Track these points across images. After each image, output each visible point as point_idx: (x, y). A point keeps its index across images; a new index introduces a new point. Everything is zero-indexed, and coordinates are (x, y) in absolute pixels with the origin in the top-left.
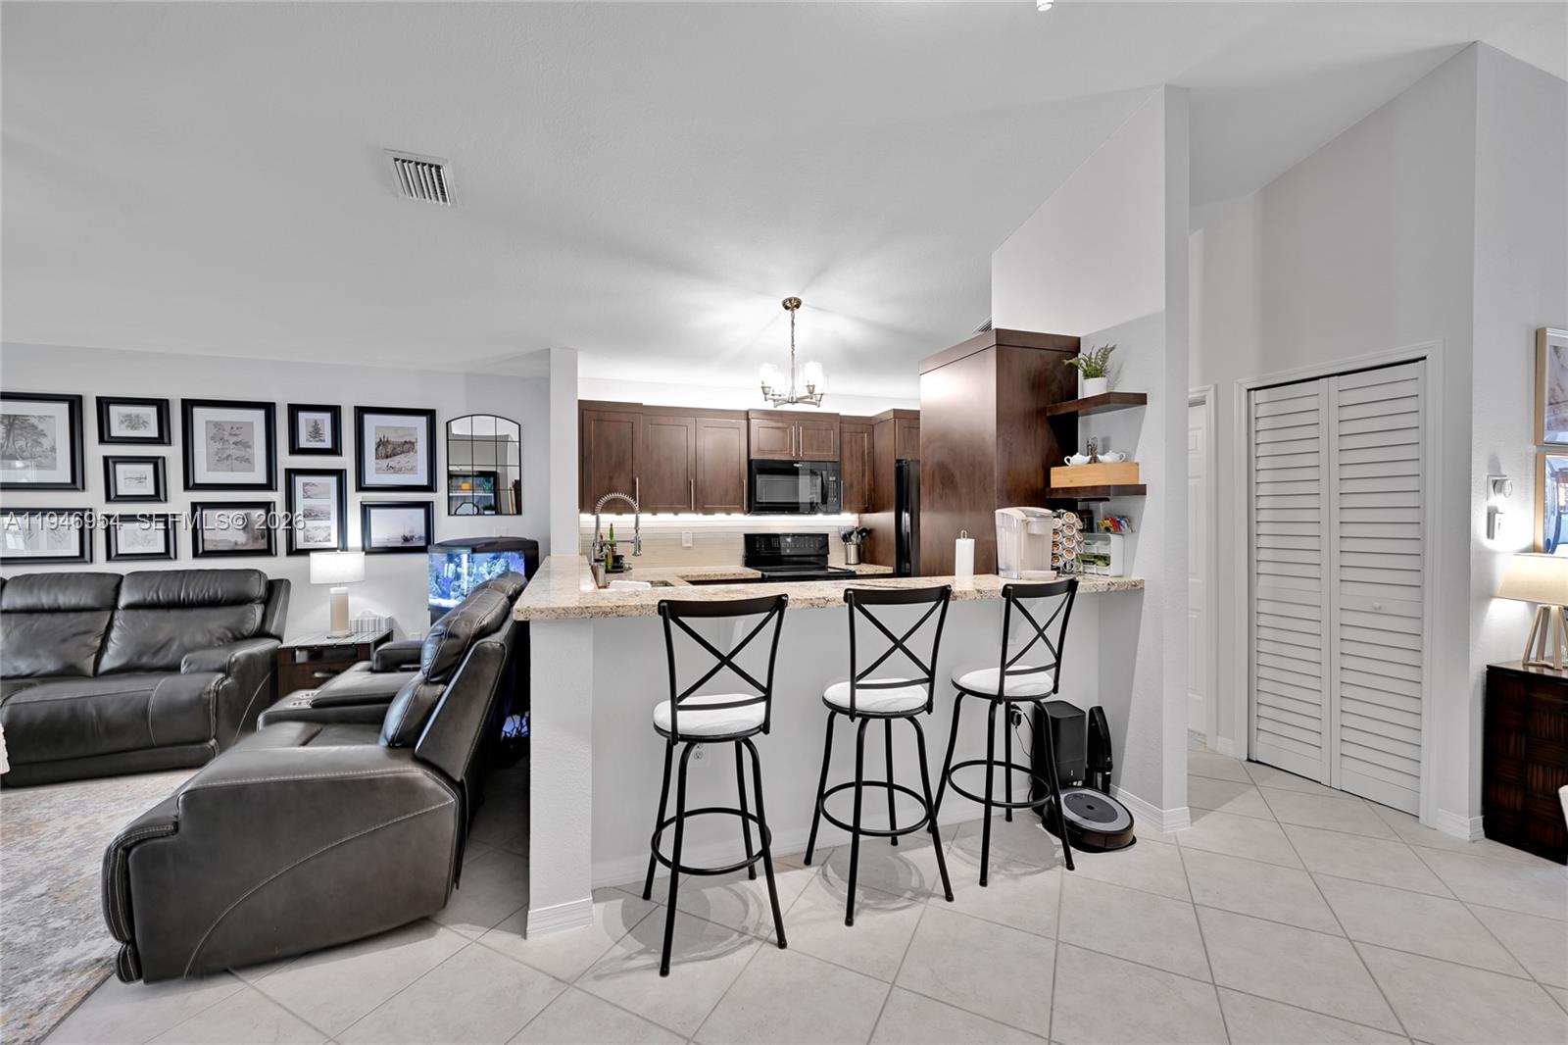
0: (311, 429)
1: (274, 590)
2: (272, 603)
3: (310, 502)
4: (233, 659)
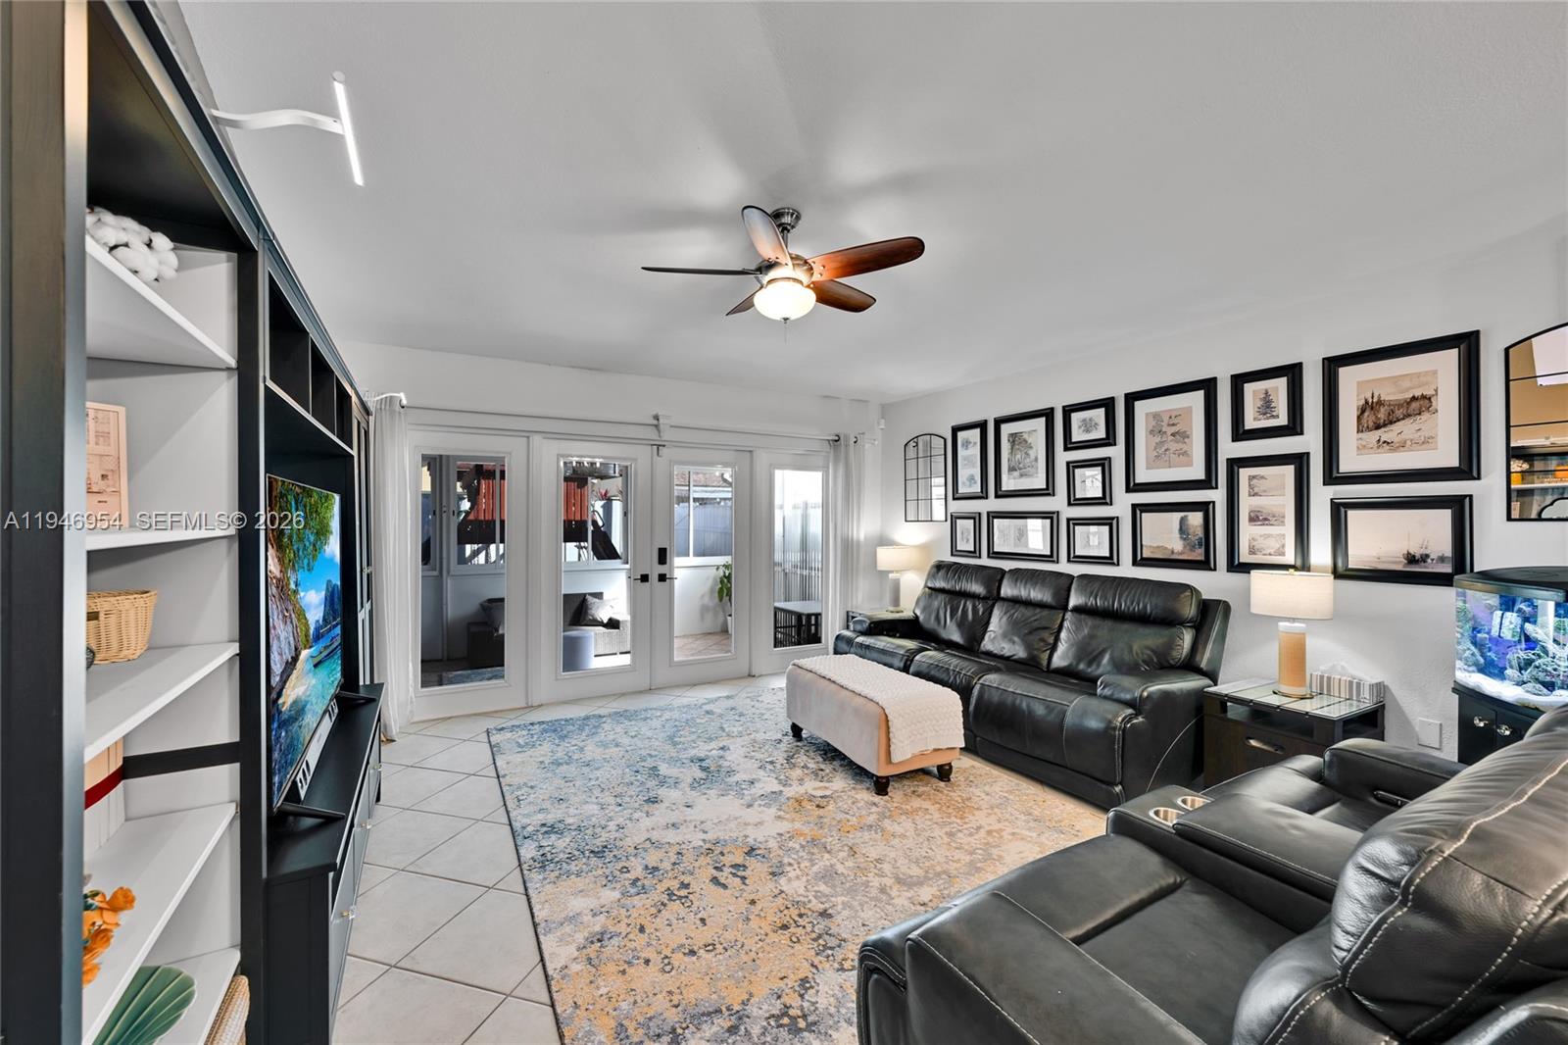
0: (1259, 403)
1: (1210, 614)
2: (1205, 628)
3: (1256, 501)
4: (1145, 694)
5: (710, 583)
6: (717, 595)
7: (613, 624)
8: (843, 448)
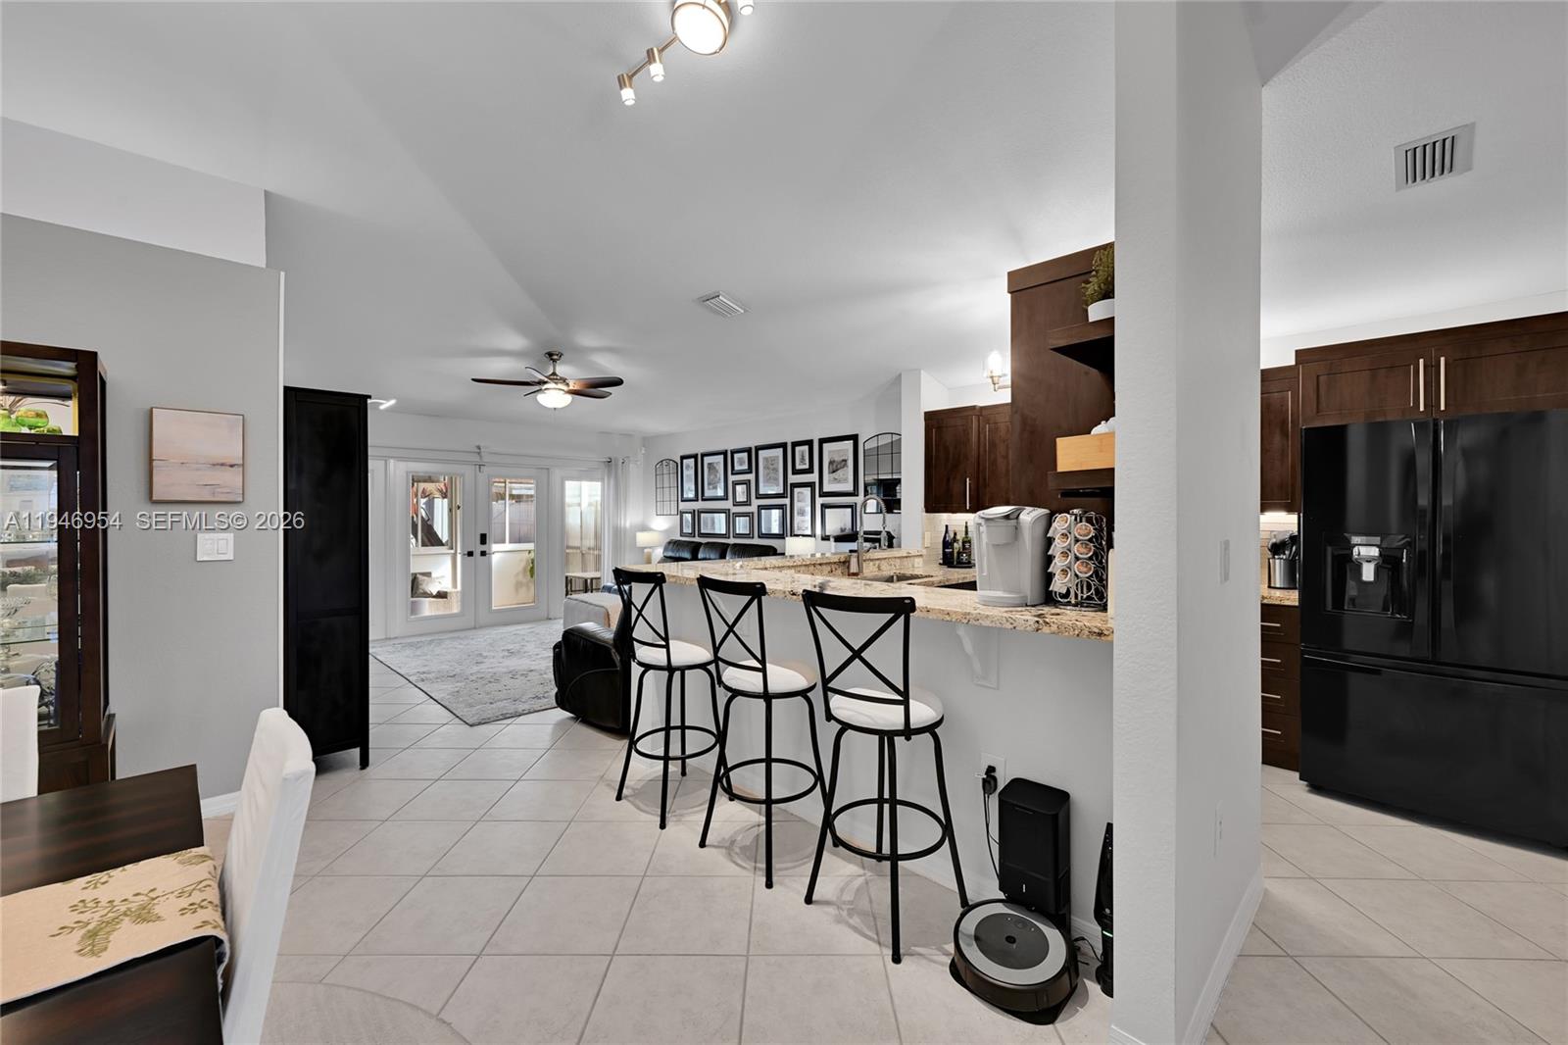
0: (800, 457)
3: (799, 504)
5: (523, 564)
6: (528, 573)
7: (442, 595)
8: (613, 467)
